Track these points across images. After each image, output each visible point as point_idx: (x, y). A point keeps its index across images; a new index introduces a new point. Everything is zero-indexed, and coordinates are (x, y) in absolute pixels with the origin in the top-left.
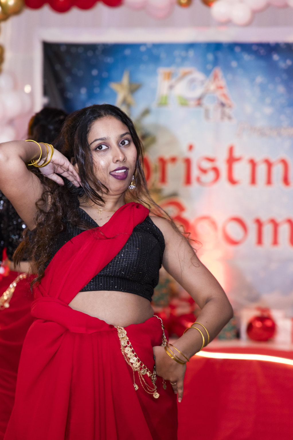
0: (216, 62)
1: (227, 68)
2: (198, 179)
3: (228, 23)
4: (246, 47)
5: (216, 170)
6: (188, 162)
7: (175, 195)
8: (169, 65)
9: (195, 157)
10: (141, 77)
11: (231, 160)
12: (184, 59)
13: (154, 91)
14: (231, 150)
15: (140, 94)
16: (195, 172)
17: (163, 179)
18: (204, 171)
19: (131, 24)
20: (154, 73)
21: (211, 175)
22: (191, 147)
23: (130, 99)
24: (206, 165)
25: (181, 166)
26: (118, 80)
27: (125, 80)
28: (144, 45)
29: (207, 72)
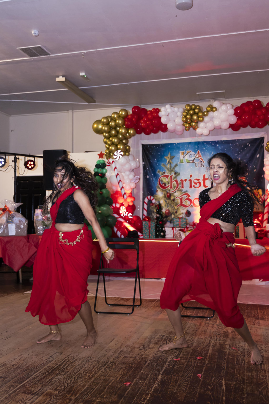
0: (198, 148)
1: (202, 150)
2: (194, 186)
3: (201, 135)
4: (208, 143)
5: (200, 183)
6: (190, 180)
7: (187, 191)
8: (183, 150)
9: (193, 179)
10: (174, 154)
11: (204, 180)
12: (188, 148)
13: (178, 158)
14: (204, 176)
15: (174, 159)
16: (193, 184)
17: (183, 187)
18: (196, 183)
19: (170, 138)
20: (179, 153)
21: (198, 185)
22: (191, 176)
23: (170, 161)
24: (196, 181)
25: (188, 182)
26: (167, 156)
27: (169, 156)
28: (175, 144)
29: (195, 152)
